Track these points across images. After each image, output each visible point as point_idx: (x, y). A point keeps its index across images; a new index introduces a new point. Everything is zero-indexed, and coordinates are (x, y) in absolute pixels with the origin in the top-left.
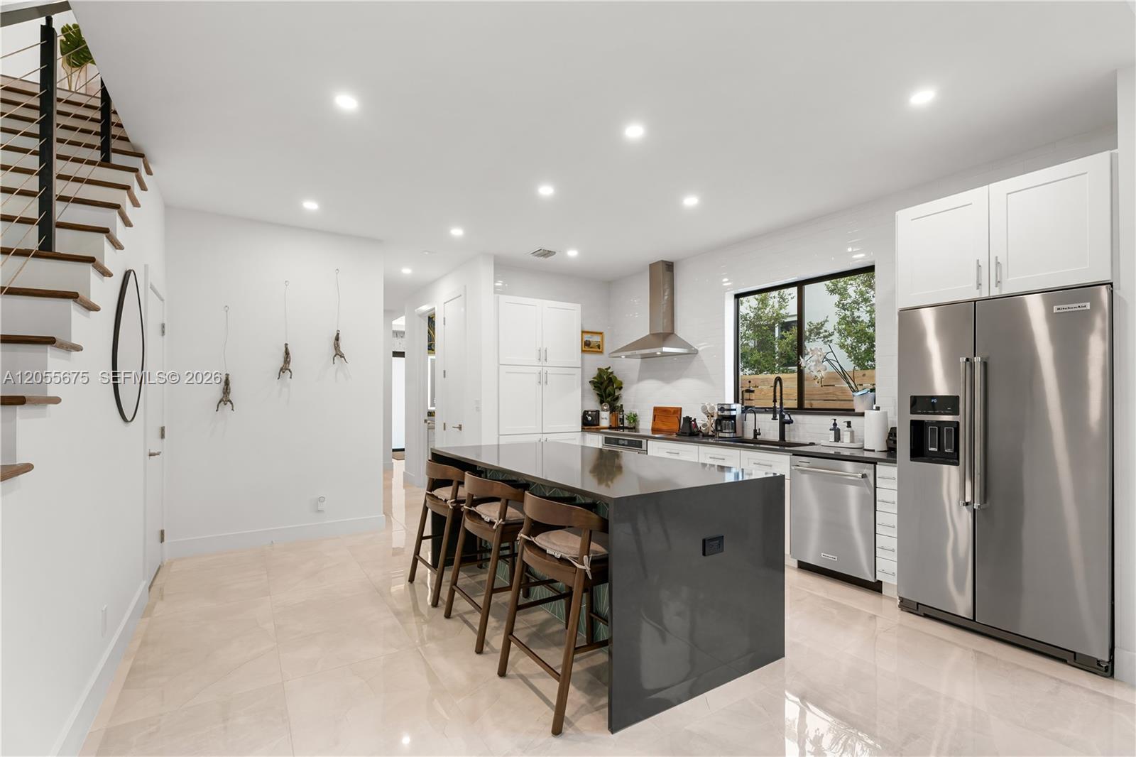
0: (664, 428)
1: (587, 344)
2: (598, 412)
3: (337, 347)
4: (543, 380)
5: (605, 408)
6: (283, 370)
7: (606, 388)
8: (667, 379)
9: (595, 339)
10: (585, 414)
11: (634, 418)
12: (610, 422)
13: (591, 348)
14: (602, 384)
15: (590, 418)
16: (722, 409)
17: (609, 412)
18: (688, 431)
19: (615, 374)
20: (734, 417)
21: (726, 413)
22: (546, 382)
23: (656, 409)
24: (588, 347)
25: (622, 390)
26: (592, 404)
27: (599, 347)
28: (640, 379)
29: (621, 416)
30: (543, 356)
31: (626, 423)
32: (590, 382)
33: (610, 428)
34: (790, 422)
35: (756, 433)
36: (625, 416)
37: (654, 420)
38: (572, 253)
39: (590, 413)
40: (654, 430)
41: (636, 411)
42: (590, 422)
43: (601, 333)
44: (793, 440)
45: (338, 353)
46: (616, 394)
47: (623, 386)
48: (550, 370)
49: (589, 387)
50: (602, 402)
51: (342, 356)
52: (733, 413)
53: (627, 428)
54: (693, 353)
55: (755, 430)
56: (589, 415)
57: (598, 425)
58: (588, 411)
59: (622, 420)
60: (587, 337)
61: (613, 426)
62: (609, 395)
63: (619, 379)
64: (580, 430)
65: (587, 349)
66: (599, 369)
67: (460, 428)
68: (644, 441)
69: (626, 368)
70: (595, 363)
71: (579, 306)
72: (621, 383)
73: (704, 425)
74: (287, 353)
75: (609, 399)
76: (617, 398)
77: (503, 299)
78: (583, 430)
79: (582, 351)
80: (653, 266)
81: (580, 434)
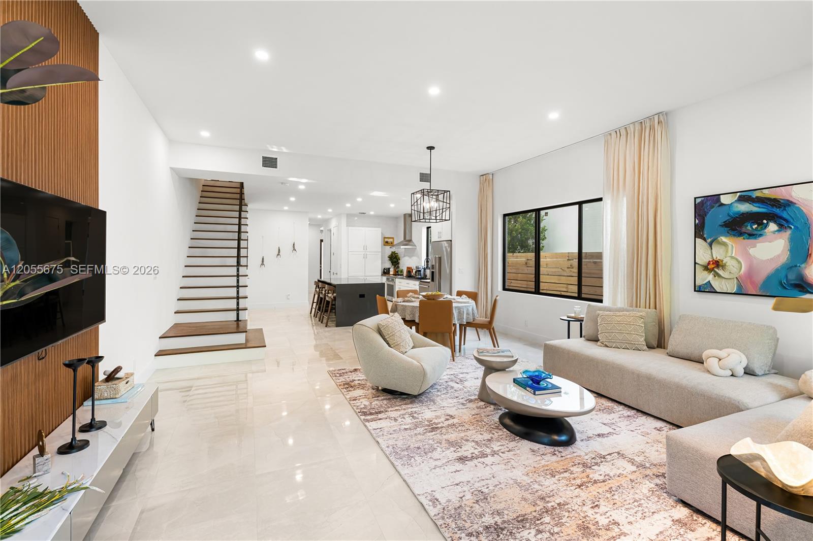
1: (387, 242)
2: (389, 269)
3: (294, 247)
4: (365, 257)
5: (393, 267)
6: (278, 255)
7: (394, 259)
8: (410, 257)
9: (389, 240)
10: (384, 269)
11: (402, 271)
12: (393, 272)
13: (388, 244)
14: (392, 257)
16: (417, 268)
17: (394, 269)
18: (409, 275)
19: (397, 254)
20: (420, 271)
22: (367, 258)
23: (408, 268)
25: (400, 260)
26: (388, 265)
27: (392, 243)
28: (404, 256)
29: (398, 270)
30: (365, 248)
31: (399, 273)
32: (388, 257)
33: (393, 275)
35: (426, 276)
39: (386, 268)
41: (403, 268)
42: (386, 272)
43: (393, 238)
46: (398, 261)
48: (368, 253)
49: (387, 259)
50: (392, 265)
51: (295, 250)
52: (420, 269)
54: (416, 248)
56: (386, 270)
57: (389, 273)
60: (386, 240)
64: (380, 275)
66: (392, 252)
69: (401, 250)
70: (389, 251)
71: (379, 228)
72: (399, 257)
74: (279, 250)
75: (395, 263)
76: (398, 263)
77: (350, 228)
78: (382, 275)
79: (384, 245)
80: (405, 215)
81: (380, 277)
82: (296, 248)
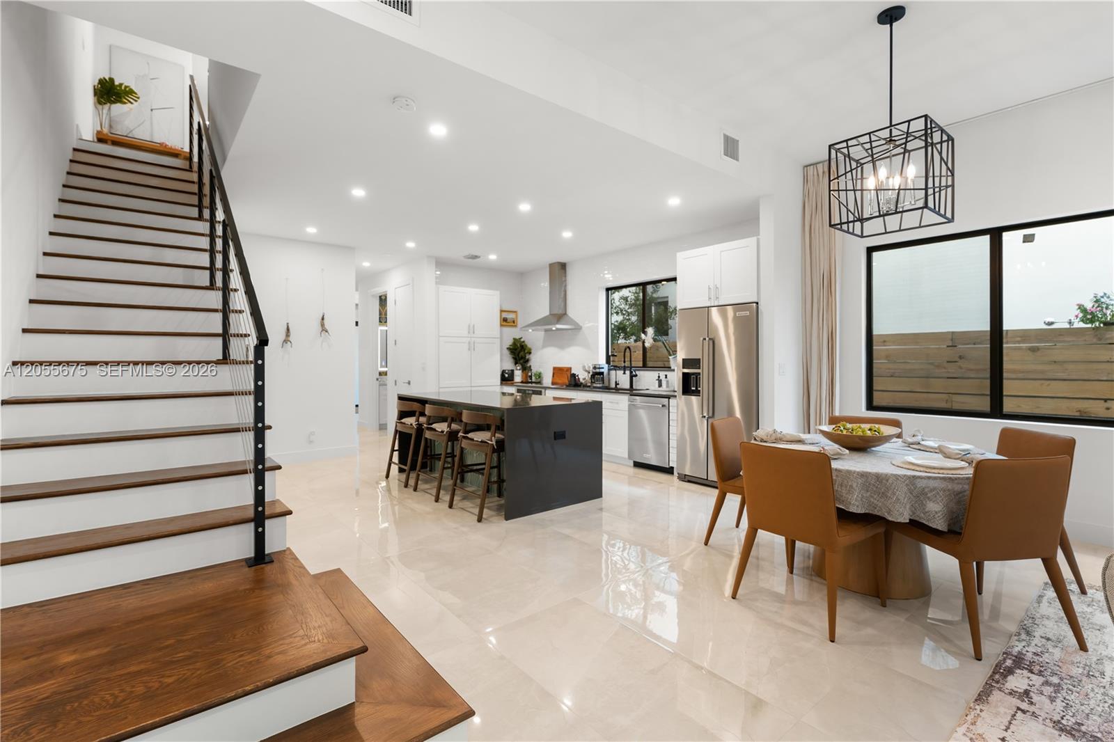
0: (560, 381)
1: (505, 320)
2: (513, 371)
3: (323, 325)
4: (472, 347)
5: (518, 368)
6: (286, 341)
7: (519, 352)
8: (562, 347)
9: (510, 316)
10: (503, 372)
11: (539, 376)
12: (522, 378)
13: (508, 323)
14: (516, 349)
15: (507, 375)
16: (595, 368)
17: (521, 371)
18: (573, 383)
19: (526, 343)
20: (602, 373)
21: (598, 370)
22: (474, 349)
23: (555, 369)
24: (506, 321)
25: (531, 355)
26: (509, 365)
27: (514, 322)
28: (544, 346)
29: (530, 374)
30: (471, 329)
31: (534, 379)
32: (507, 348)
33: (522, 382)
34: (636, 376)
35: (617, 384)
36: (533, 374)
37: (553, 376)
38: (493, 257)
39: (507, 371)
40: (553, 383)
41: (541, 370)
42: (506, 378)
43: (516, 312)
44: (638, 388)
45: (324, 329)
46: (527, 357)
47: (532, 351)
48: (477, 340)
49: (507, 353)
50: (516, 363)
51: (327, 331)
53: (534, 382)
54: (578, 328)
55: (616, 382)
56: (506, 373)
57: (513, 380)
58: (505, 370)
59: (531, 377)
60: (505, 315)
61: (524, 381)
62: (522, 358)
63: (529, 346)
64: (499, 384)
65: (505, 323)
66: (514, 339)
67: (409, 383)
68: (543, 390)
69: (533, 338)
70: (511, 334)
71: (498, 292)
72: (530, 349)
73: (584, 379)
74: (288, 329)
75: (521, 361)
76: (528, 361)
77: (442, 288)
78: (502, 384)
79: (501, 325)
80: (551, 266)
81: (499, 387)
82: (327, 326)
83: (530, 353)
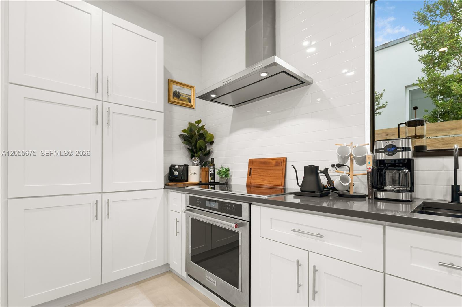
1: (177, 95)
2: (186, 167)
4: (102, 119)
5: (195, 162)
7: (196, 142)
9: (185, 92)
10: (172, 167)
11: (226, 173)
12: (200, 178)
13: (181, 100)
14: (192, 137)
15: (176, 173)
17: (198, 167)
22: (108, 123)
23: (251, 161)
24: (178, 98)
25: (214, 145)
26: (181, 158)
27: (189, 101)
29: (212, 171)
30: (102, 87)
31: (218, 178)
32: (180, 136)
33: (200, 184)
36: (216, 171)
39: (177, 167)
41: (226, 166)
42: (175, 178)
43: (192, 87)
46: (208, 149)
47: (215, 140)
49: (178, 142)
50: (192, 156)
53: (218, 184)
56: (176, 170)
57: (187, 181)
58: (175, 166)
59: (213, 175)
60: (175, 88)
61: (203, 181)
62: (200, 149)
63: (211, 133)
64: (163, 186)
65: (176, 100)
66: (189, 123)
70: (185, 116)
71: (161, 38)
72: (212, 137)
75: (199, 153)
76: (209, 153)
78: (166, 186)
79: (171, 102)
81: (162, 191)
83: (212, 143)
